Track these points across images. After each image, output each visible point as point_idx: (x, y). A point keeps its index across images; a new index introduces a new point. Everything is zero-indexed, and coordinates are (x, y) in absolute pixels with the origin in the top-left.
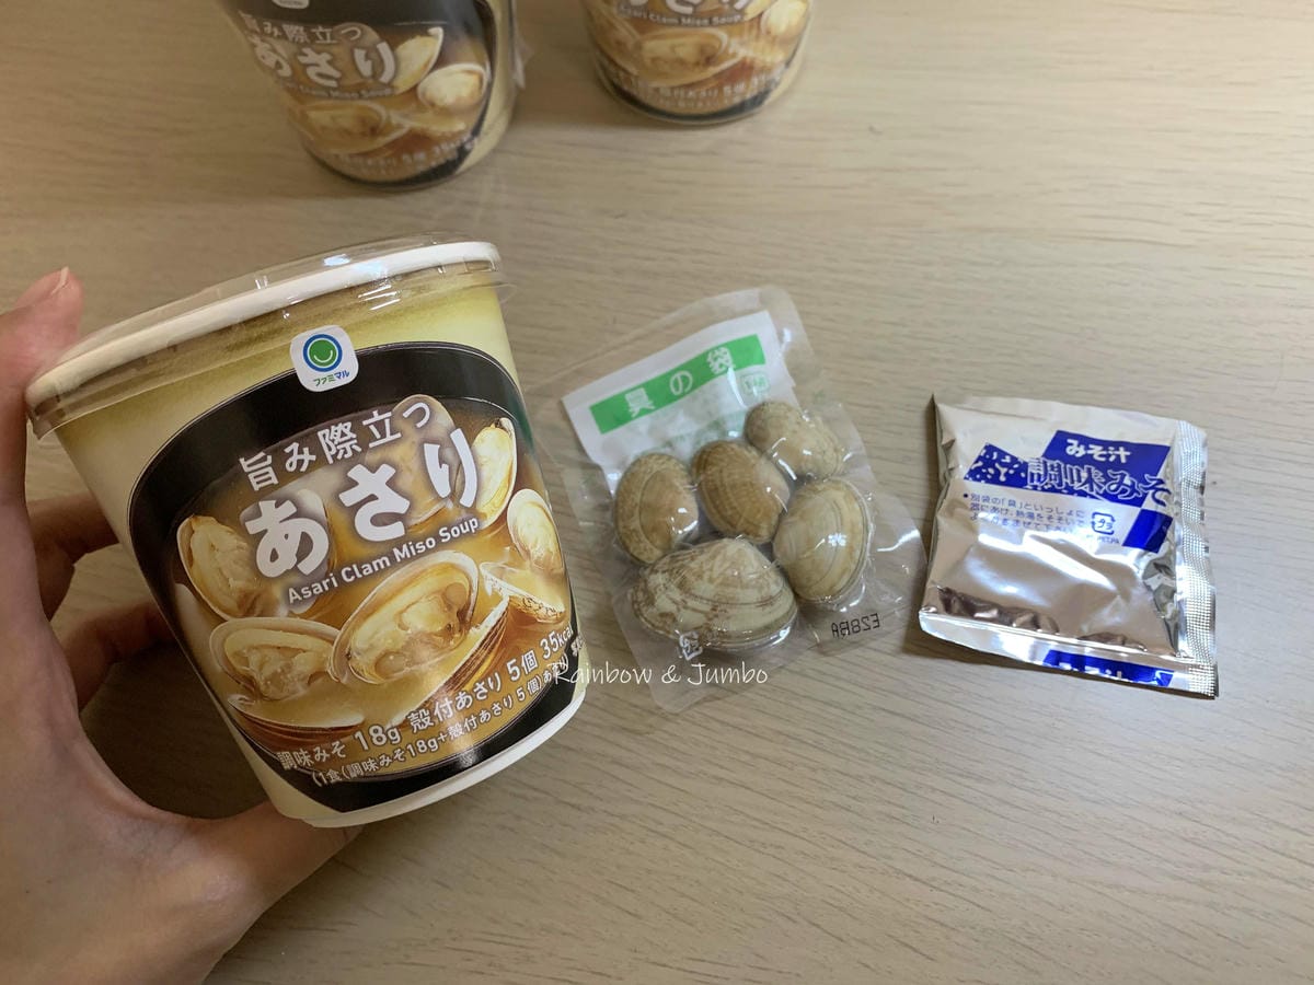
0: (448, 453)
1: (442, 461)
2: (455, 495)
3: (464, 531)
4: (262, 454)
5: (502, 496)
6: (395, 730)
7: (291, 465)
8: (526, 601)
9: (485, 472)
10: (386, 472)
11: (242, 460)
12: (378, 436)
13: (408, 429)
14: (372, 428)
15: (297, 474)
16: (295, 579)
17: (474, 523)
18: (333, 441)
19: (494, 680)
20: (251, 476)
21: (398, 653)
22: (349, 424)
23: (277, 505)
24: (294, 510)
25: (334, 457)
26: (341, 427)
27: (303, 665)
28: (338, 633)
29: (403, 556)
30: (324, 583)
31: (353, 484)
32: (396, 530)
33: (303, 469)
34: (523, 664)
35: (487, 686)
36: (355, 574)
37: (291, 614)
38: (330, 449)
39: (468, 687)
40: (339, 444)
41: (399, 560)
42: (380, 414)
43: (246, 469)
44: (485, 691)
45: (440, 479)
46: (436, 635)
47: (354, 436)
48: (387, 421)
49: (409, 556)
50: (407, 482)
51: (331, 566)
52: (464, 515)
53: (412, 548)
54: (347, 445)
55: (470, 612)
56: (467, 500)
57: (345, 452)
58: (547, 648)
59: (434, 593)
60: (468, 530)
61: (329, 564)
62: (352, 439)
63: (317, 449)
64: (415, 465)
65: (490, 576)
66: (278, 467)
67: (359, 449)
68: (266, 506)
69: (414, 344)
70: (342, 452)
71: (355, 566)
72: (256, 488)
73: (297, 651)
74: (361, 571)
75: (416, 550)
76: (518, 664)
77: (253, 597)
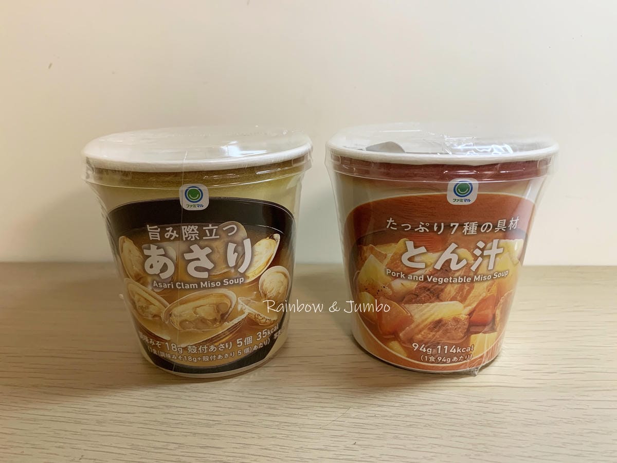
0: (240, 249)
1: (235, 251)
2: (237, 267)
3: (235, 282)
4: (156, 227)
5: (260, 270)
6: (181, 349)
7: (167, 235)
8: (256, 316)
9: (256, 259)
10: (208, 250)
11: (148, 226)
12: (209, 235)
13: (223, 235)
14: (207, 231)
15: (169, 240)
16: (158, 279)
17: (242, 280)
18: (188, 232)
19: (229, 345)
20: (150, 233)
21: (190, 322)
22: (197, 227)
23: (157, 249)
24: (164, 253)
25: (186, 238)
26: (193, 227)
27: (153, 309)
28: (169, 306)
29: (204, 286)
30: (168, 285)
31: (191, 251)
32: (205, 275)
33: (172, 239)
34: (245, 341)
35: (225, 346)
36: (181, 286)
37: (153, 290)
38: (185, 235)
39: (216, 344)
40: (190, 234)
41: (202, 287)
42: (212, 226)
43: (149, 230)
44: (224, 347)
45: (232, 259)
46: (209, 320)
47: (198, 232)
48: (214, 230)
49: (207, 286)
50: (215, 257)
51: (172, 280)
52: (238, 275)
53: (209, 284)
54: (193, 235)
55: (227, 316)
56: (242, 270)
57: (192, 238)
58: (260, 336)
59: (213, 304)
60: (238, 282)
61: (172, 278)
62: (196, 233)
63: (180, 233)
64: (221, 251)
65: (241, 303)
66: (162, 234)
67: (198, 238)
68: (153, 247)
69: (239, 199)
70: (190, 237)
71: (182, 283)
72: (151, 238)
73: (151, 304)
74: (184, 286)
75: (211, 285)
76: (243, 341)
77: (140, 277)
